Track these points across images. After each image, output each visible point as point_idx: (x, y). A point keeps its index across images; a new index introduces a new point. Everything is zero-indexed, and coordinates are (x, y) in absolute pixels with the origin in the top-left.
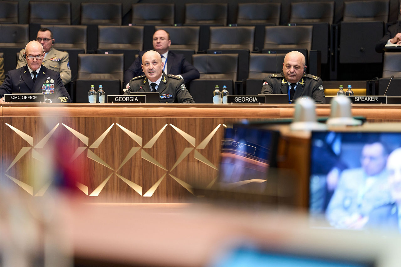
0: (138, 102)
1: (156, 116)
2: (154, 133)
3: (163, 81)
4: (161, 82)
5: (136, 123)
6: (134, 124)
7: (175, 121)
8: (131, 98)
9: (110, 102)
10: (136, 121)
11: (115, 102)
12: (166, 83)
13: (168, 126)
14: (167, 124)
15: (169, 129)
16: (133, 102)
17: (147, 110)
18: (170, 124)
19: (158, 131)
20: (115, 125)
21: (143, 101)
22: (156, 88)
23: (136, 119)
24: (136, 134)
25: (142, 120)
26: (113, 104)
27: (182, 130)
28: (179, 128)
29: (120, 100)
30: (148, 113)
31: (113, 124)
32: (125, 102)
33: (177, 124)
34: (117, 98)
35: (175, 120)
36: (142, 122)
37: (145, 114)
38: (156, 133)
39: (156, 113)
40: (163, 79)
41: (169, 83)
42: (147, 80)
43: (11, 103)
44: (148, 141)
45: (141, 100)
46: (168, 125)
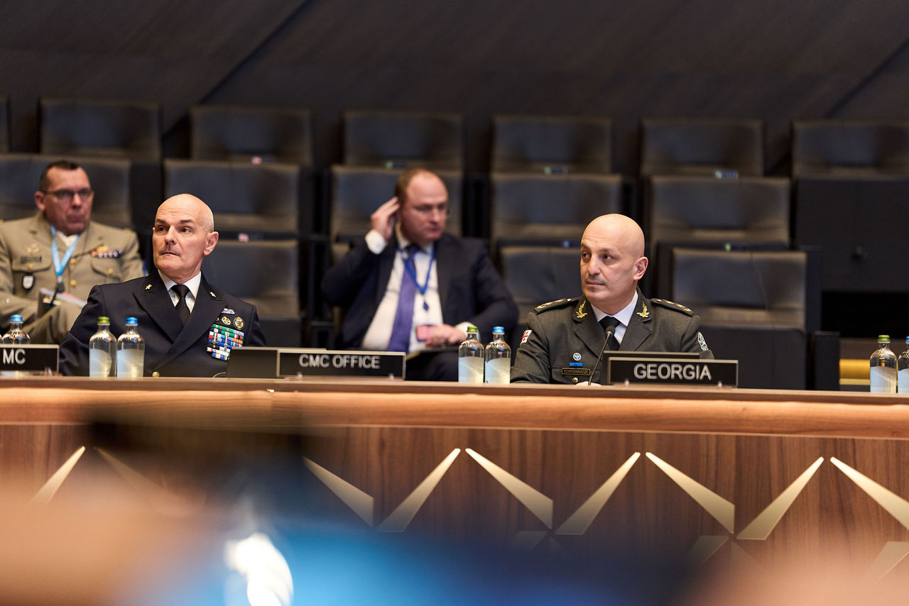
0: (713, 382)
1: (775, 429)
2: (775, 487)
3: (641, 314)
4: (635, 316)
5: (713, 453)
6: (708, 456)
7: (850, 450)
8: (689, 370)
9: (617, 379)
10: (713, 447)
11: (634, 380)
12: (647, 321)
13: (827, 466)
14: (821, 460)
15: (828, 475)
16: (695, 382)
17: (745, 409)
18: (834, 460)
19: (791, 482)
20: (643, 459)
21: (729, 382)
22: (619, 335)
23: (713, 441)
24: (715, 490)
25: (734, 445)
26: (627, 386)
27: (875, 480)
28: (864, 472)
29: (652, 374)
30: (748, 420)
31: (636, 456)
32: (669, 381)
33: (858, 462)
34: (640, 369)
35: (850, 444)
36: (734, 450)
37: (737, 422)
38: (784, 486)
39: (775, 420)
40: (638, 308)
41: (659, 320)
42: (588, 309)
43: (300, 379)
44: (756, 516)
45: (722, 375)
46: (827, 464)
